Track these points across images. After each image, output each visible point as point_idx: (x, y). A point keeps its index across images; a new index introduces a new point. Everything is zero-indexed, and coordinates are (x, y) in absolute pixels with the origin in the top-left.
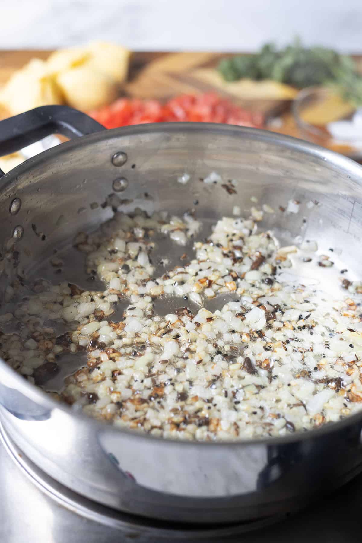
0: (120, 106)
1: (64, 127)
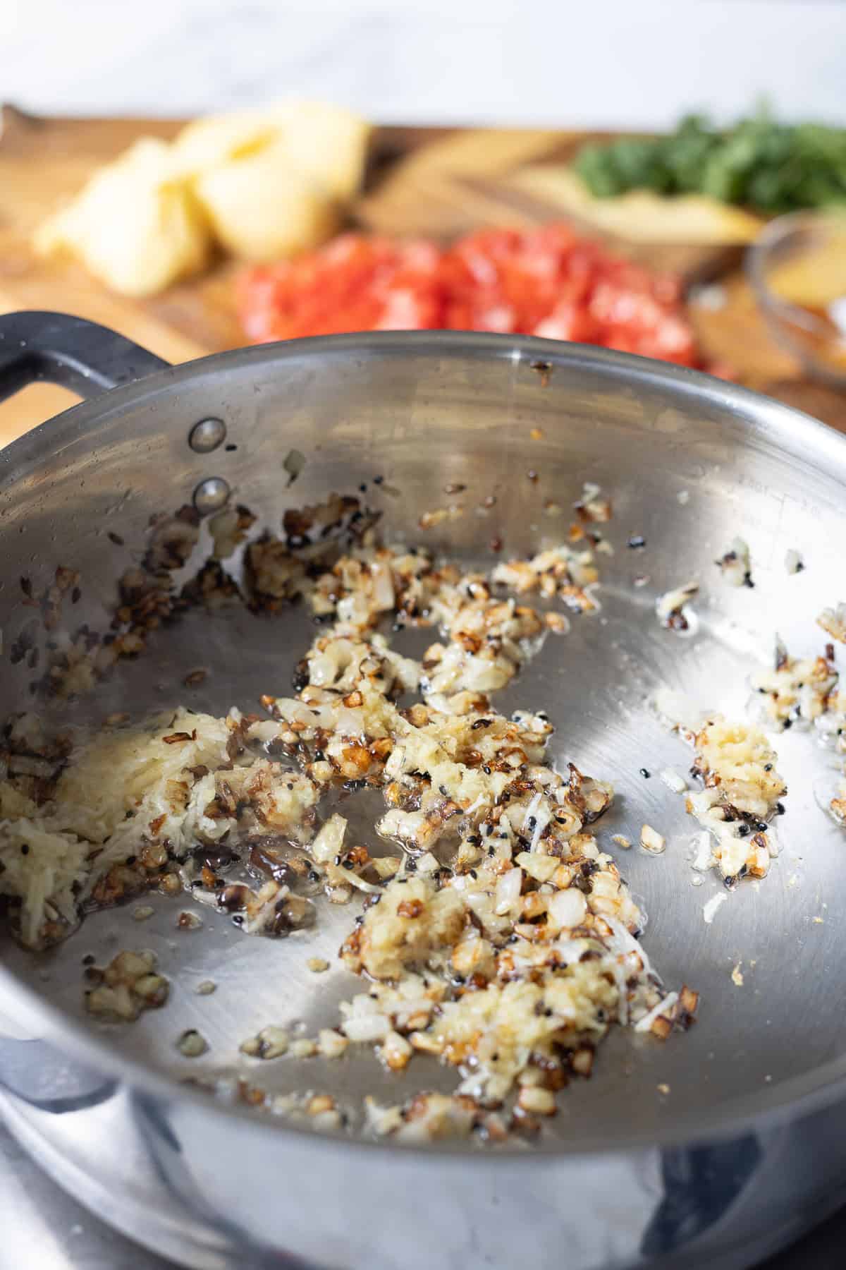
1: (60, 364)
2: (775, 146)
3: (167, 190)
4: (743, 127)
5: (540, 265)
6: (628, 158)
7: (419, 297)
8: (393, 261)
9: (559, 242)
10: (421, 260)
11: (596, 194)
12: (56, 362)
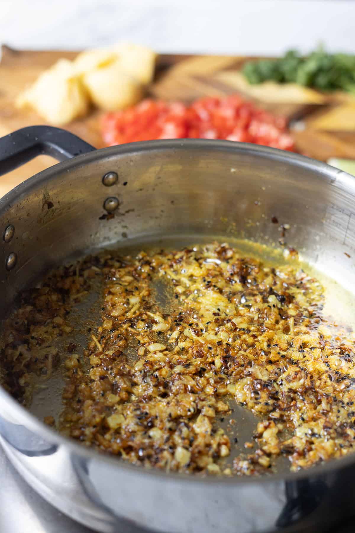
0: (145, 107)
1: (51, 148)
2: (326, 63)
3: (71, 81)
4: (313, 55)
5: (227, 113)
6: (265, 68)
7: (178, 126)
8: (166, 111)
9: (236, 103)
10: (178, 110)
11: (251, 83)
12: (49, 147)
